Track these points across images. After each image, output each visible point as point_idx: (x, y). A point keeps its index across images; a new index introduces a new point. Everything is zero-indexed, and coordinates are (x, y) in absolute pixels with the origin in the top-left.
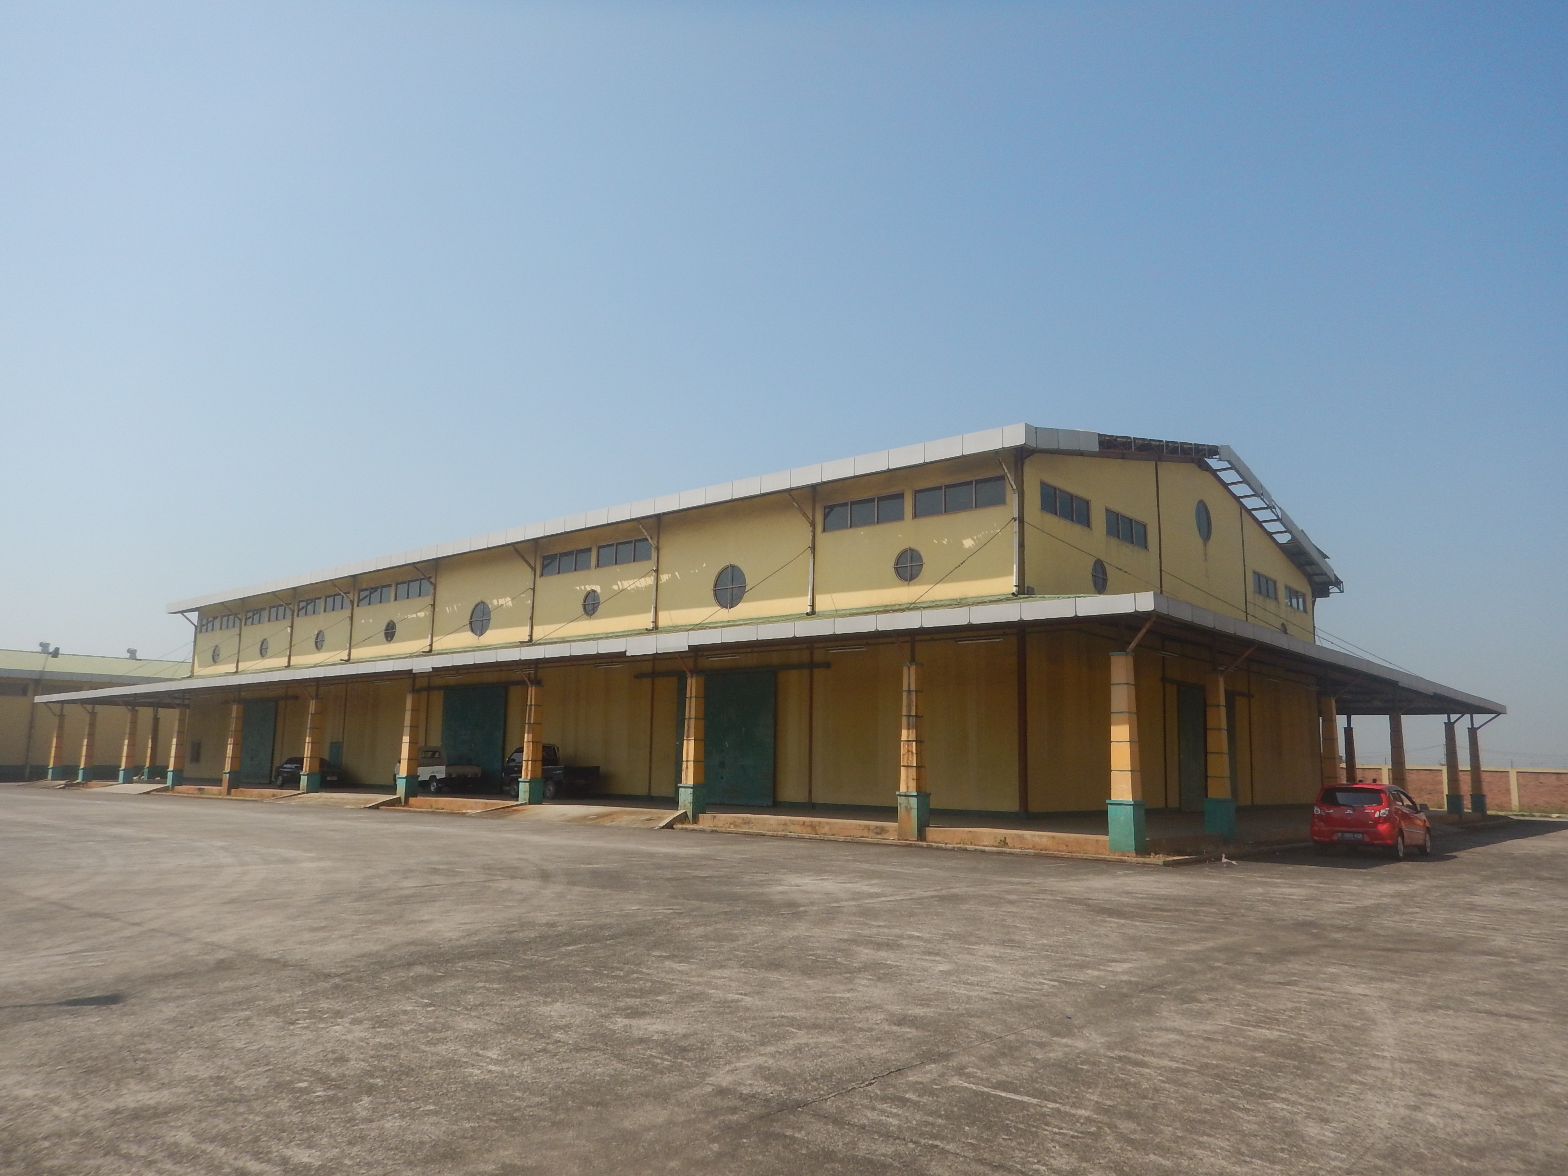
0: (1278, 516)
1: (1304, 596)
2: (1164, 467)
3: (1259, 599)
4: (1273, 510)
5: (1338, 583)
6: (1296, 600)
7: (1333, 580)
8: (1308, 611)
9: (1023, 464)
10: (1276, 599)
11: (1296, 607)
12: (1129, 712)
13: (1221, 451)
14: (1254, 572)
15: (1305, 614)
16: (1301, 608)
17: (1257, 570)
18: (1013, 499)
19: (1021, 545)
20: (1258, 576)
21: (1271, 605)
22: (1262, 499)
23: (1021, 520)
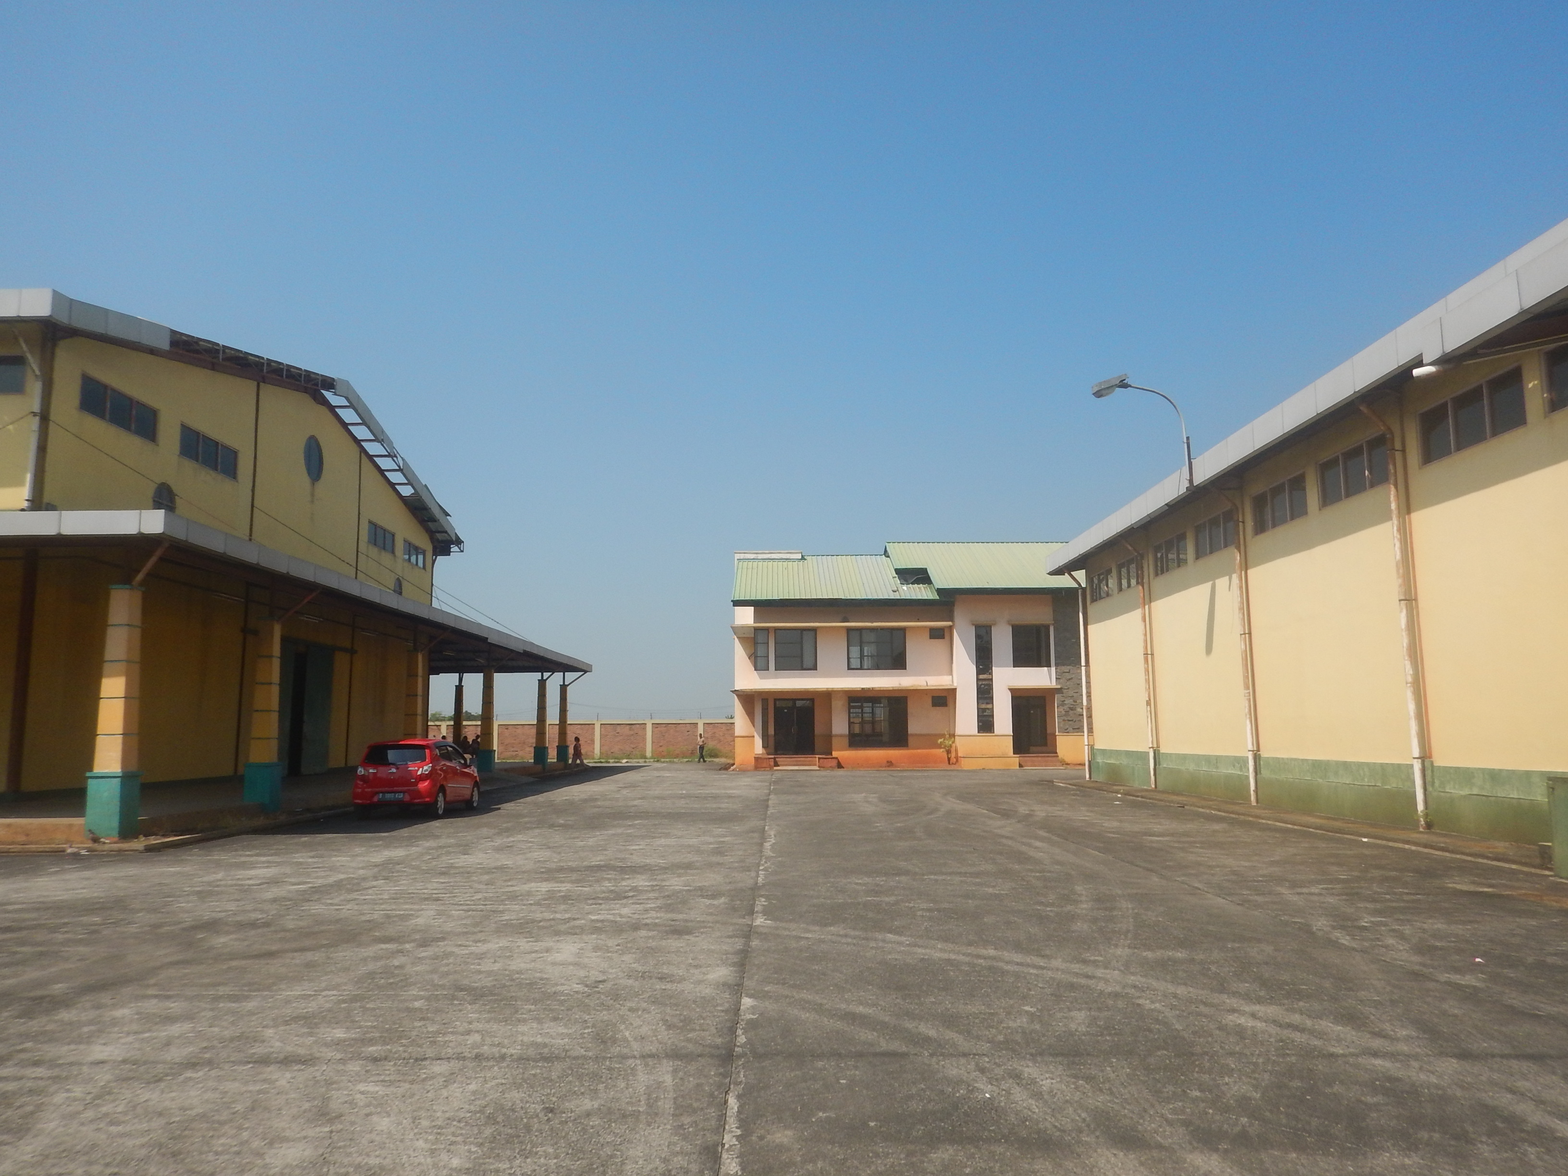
0: (399, 466)
1: (424, 553)
2: (268, 391)
3: (374, 551)
4: (395, 459)
5: (459, 542)
6: (415, 556)
7: (454, 539)
8: (428, 569)
9: (54, 345)
10: (393, 552)
11: (415, 563)
12: (126, 661)
13: (338, 387)
14: (370, 522)
15: (424, 571)
16: (421, 564)
17: (374, 520)
18: (35, 388)
19: (42, 449)
20: (374, 527)
21: (386, 558)
22: (382, 445)
23: (44, 417)
